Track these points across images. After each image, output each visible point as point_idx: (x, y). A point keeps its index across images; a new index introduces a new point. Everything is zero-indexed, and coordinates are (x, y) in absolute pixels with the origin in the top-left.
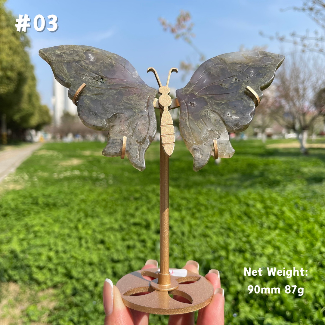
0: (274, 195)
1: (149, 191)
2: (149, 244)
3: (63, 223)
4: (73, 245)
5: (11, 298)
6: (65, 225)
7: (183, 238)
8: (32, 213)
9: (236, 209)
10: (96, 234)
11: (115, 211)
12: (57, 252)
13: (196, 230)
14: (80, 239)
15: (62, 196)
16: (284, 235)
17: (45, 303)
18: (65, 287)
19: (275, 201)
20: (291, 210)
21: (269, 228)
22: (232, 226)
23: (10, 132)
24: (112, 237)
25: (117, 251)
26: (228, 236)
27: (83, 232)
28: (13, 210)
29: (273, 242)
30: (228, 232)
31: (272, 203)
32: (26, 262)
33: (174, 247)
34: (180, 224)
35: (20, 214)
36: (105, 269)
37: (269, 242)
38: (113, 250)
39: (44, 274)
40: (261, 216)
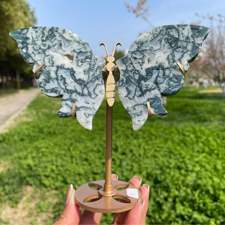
0: (203, 128)
1: (117, 125)
2: (118, 162)
3: (60, 146)
4: (67, 161)
5: (28, 196)
6: (62, 148)
7: (140, 158)
8: (40, 139)
9: (177, 138)
10: (82, 154)
11: (94, 138)
12: (57, 166)
13: (149, 153)
14: (72, 157)
15: (59, 127)
16: (209, 157)
17: (50, 200)
18: (63, 190)
19: (203, 133)
20: (214, 140)
21: (198, 152)
22: (173, 150)
23: (22, 80)
24: (93, 157)
25: (96, 166)
26: (170, 157)
27: (74, 153)
28: (27, 136)
29: (200, 162)
30: (170, 154)
31: (201, 134)
32: (37, 172)
33: (134, 164)
34: (138, 148)
35: (32, 139)
36: (88, 178)
37: (197, 162)
38: (93, 165)
39: (49, 181)
40: (193, 143)
